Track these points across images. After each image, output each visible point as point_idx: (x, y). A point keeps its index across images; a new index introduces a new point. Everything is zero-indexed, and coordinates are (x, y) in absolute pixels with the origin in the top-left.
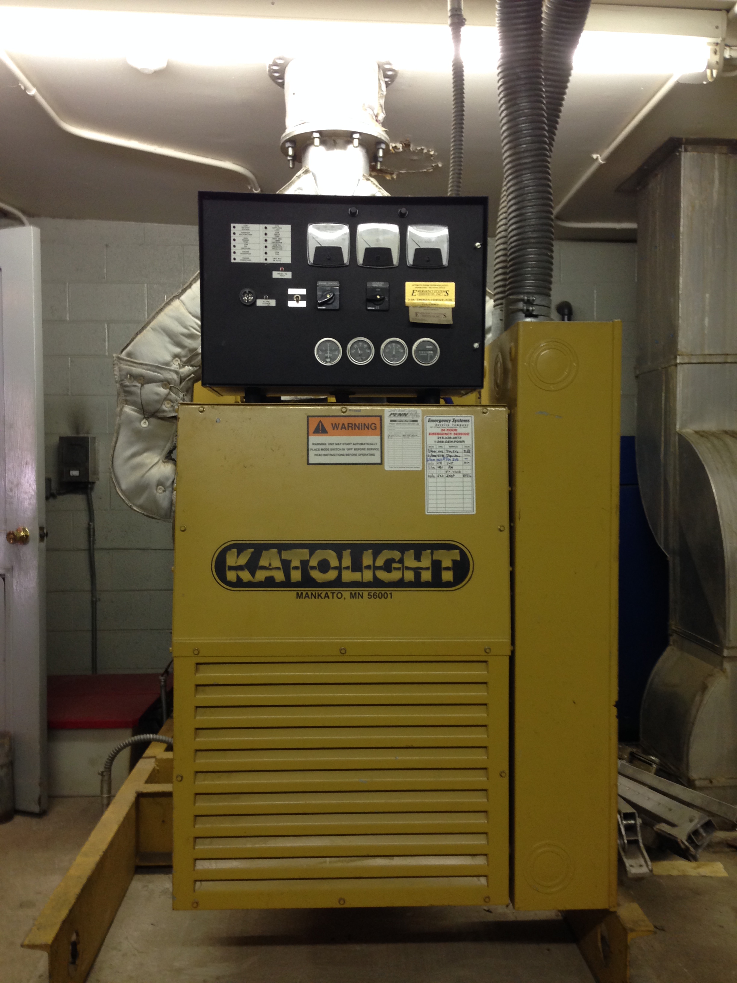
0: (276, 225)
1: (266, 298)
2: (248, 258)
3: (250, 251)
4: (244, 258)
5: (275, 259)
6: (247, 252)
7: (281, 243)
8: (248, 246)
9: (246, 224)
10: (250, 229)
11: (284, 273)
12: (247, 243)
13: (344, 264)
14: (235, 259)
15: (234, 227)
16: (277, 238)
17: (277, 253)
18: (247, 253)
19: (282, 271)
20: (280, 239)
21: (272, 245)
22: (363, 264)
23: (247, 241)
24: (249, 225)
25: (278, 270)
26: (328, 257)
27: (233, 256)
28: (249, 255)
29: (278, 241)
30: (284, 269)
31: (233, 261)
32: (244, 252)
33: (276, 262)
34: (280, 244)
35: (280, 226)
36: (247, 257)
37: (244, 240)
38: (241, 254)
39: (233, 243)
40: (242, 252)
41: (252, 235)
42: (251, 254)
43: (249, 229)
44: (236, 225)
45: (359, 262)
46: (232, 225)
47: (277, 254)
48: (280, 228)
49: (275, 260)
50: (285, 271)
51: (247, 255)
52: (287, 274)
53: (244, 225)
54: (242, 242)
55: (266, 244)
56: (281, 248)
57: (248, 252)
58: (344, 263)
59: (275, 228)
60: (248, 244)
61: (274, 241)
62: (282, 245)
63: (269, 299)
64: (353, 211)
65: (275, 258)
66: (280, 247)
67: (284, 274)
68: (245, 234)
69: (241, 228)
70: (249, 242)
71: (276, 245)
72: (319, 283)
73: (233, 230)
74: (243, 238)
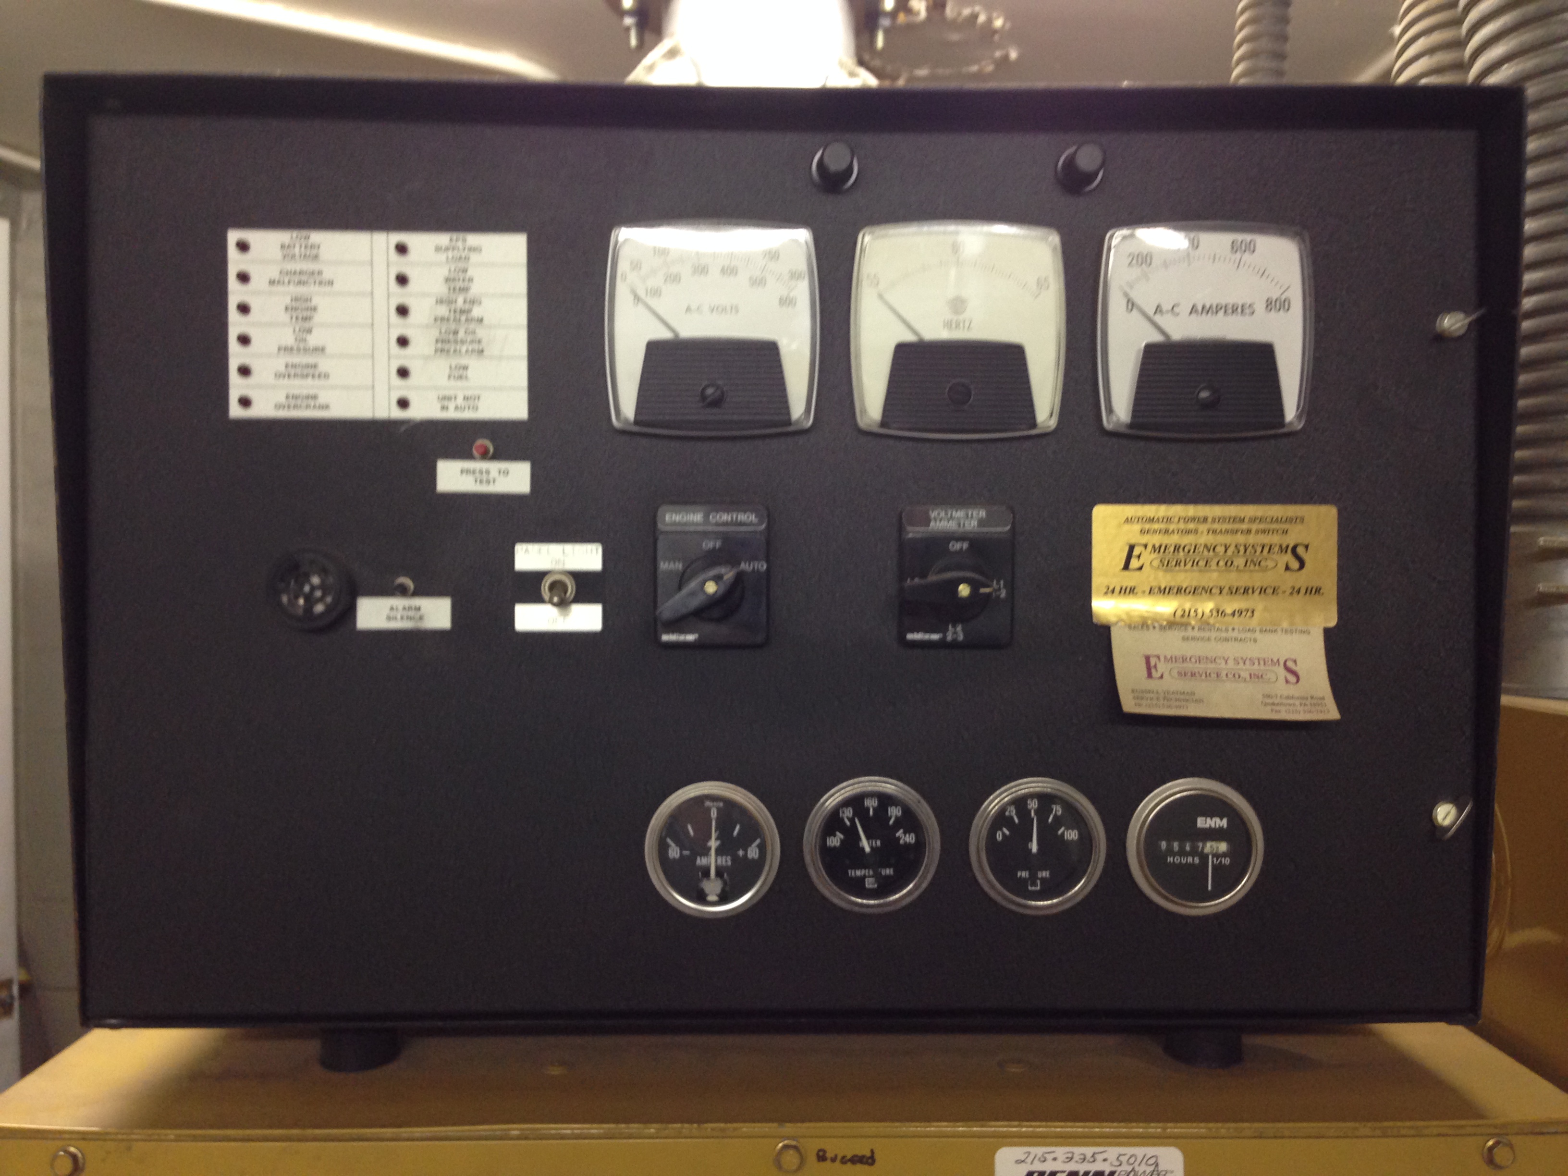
0: (455, 235)
1: (403, 591)
2: (315, 397)
3: (324, 365)
4: (296, 397)
5: (449, 398)
6: (307, 366)
7: (480, 320)
8: (313, 340)
9: (304, 233)
10: (324, 253)
11: (494, 467)
12: (307, 325)
13: (789, 422)
14: (245, 402)
15: (243, 247)
16: (460, 301)
17: (459, 373)
18: (310, 371)
19: (485, 456)
20: (473, 302)
21: (434, 333)
22: (883, 424)
23: (309, 313)
24: (317, 237)
25: (462, 452)
26: (710, 391)
27: (237, 386)
28: (317, 382)
29: (462, 312)
30: (491, 450)
31: (235, 411)
32: (294, 366)
33: (451, 414)
34: (472, 326)
35: (473, 239)
36: (312, 392)
37: (296, 309)
38: (278, 375)
39: (236, 324)
40: (282, 369)
41: (331, 283)
42: (326, 376)
43: (316, 257)
44: (252, 236)
45: (864, 411)
46: (233, 236)
47: (460, 377)
48: (473, 249)
49: (452, 406)
50: (497, 456)
51: (310, 381)
52: (506, 473)
53: (295, 233)
54: (285, 317)
55: (400, 327)
56: (476, 346)
57: (315, 366)
58: (790, 419)
59: (447, 249)
60: (314, 331)
61: (443, 311)
62: (481, 333)
63: (417, 593)
64: (835, 165)
65: (447, 393)
66: (472, 342)
67: (494, 473)
68: (301, 278)
69: (277, 253)
70: (318, 318)
71: (456, 333)
72: (667, 518)
73: (235, 261)
74: (287, 300)
